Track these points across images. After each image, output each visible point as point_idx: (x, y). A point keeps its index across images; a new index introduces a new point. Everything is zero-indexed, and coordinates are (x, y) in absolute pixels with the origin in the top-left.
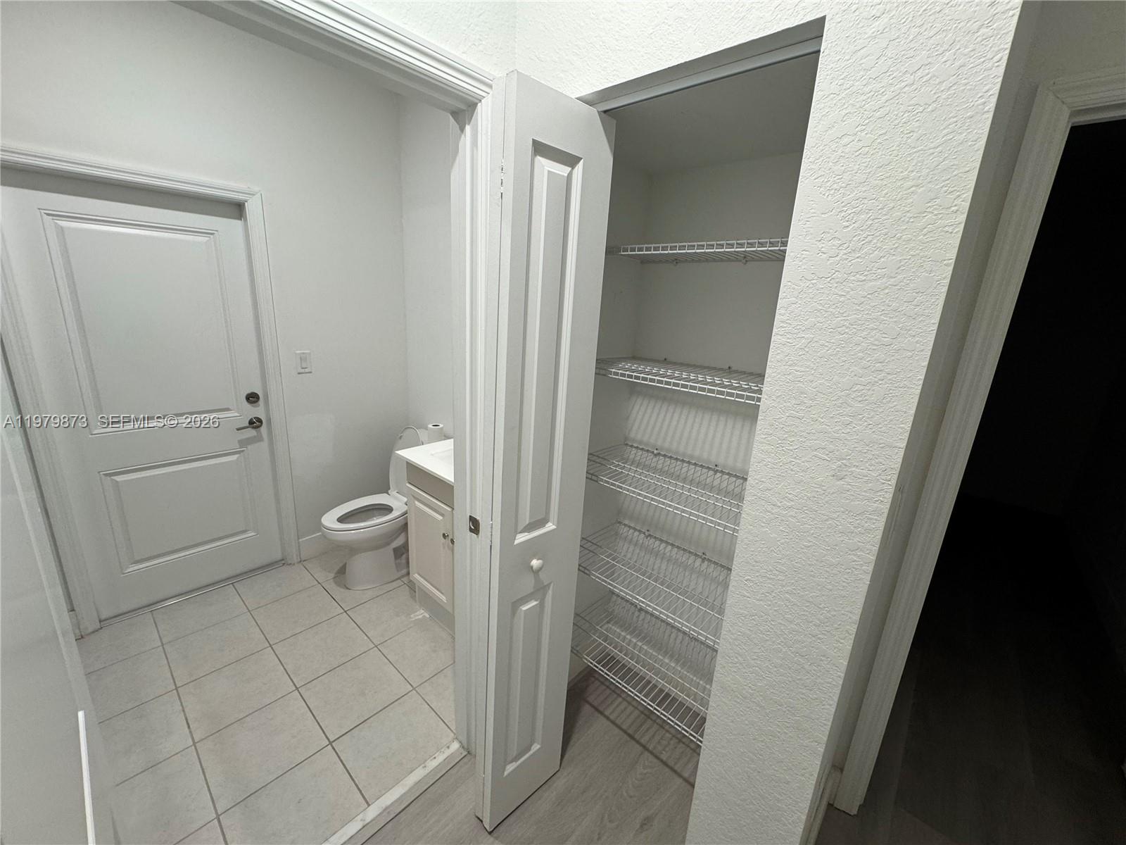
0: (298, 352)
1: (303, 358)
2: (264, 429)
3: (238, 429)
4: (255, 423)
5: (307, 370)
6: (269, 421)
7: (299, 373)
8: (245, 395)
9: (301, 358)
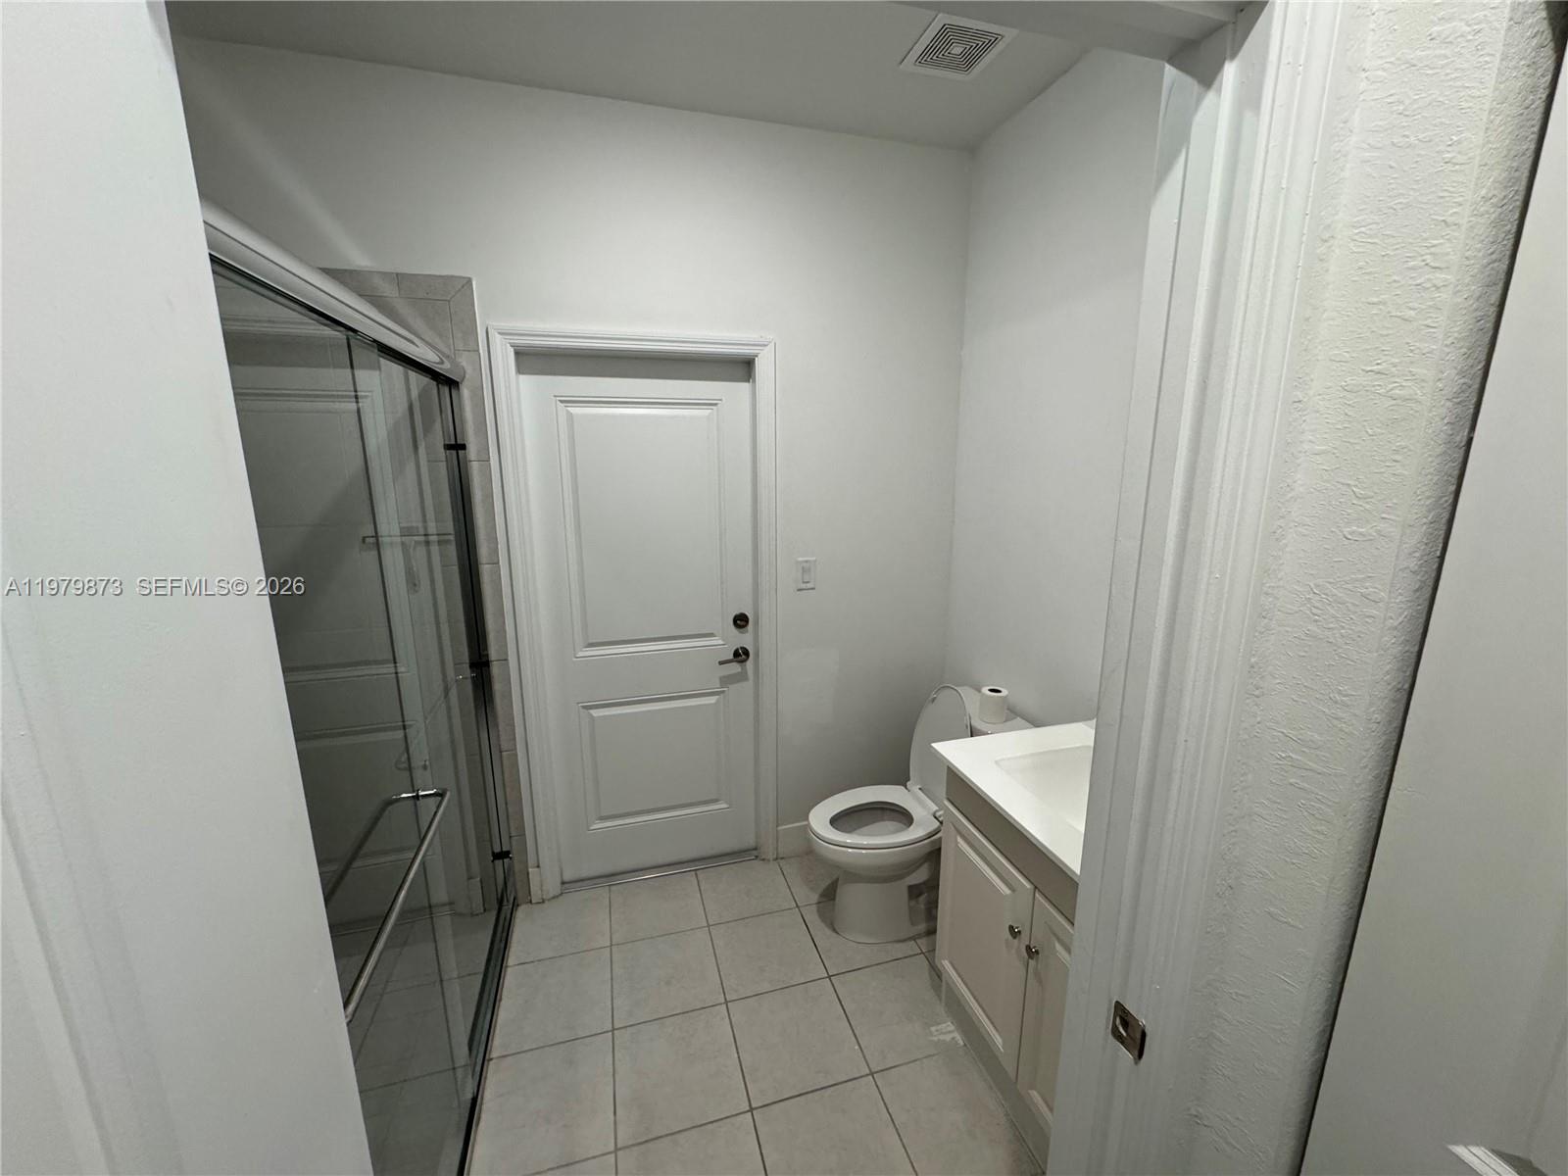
0: (800, 559)
1: (806, 569)
2: (749, 664)
3: (721, 663)
4: (741, 655)
5: (809, 586)
6: (757, 655)
7: (799, 590)
8: (734, 614)
9: (803, 568)
